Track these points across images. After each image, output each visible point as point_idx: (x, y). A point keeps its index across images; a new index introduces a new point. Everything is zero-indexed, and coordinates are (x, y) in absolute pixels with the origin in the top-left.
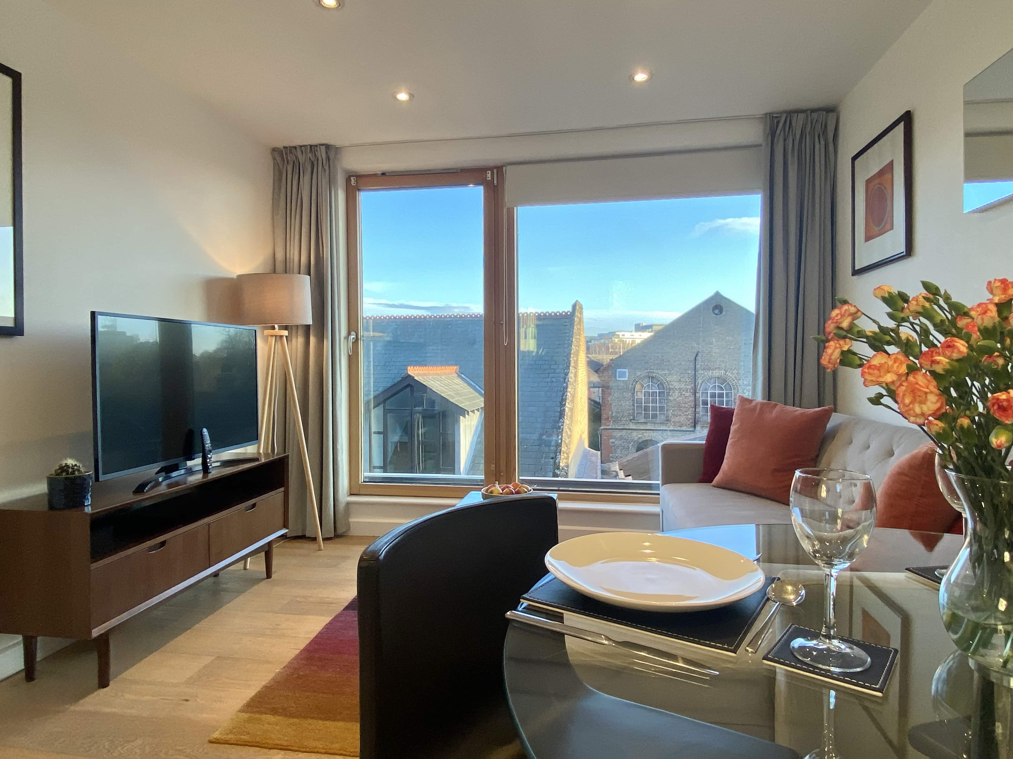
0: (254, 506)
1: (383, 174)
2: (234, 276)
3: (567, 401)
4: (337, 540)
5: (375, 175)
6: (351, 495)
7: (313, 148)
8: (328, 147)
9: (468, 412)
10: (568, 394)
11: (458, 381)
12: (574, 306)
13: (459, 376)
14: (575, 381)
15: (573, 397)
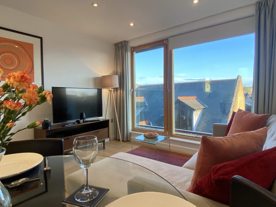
0: (98, 131)
1: (139, 46)
2: (101, 76)
3: (232, 107)
4: (128, 142)
5: (138, 47)
6: (133, 131)
7: (122, 42)
8: (125, 41)
9: (196, 110)
10: (232, 105)
11: (196, 101)
12: (238, 77)
13: (196, 99)
14: (235, 101)
15: (234, 106)
